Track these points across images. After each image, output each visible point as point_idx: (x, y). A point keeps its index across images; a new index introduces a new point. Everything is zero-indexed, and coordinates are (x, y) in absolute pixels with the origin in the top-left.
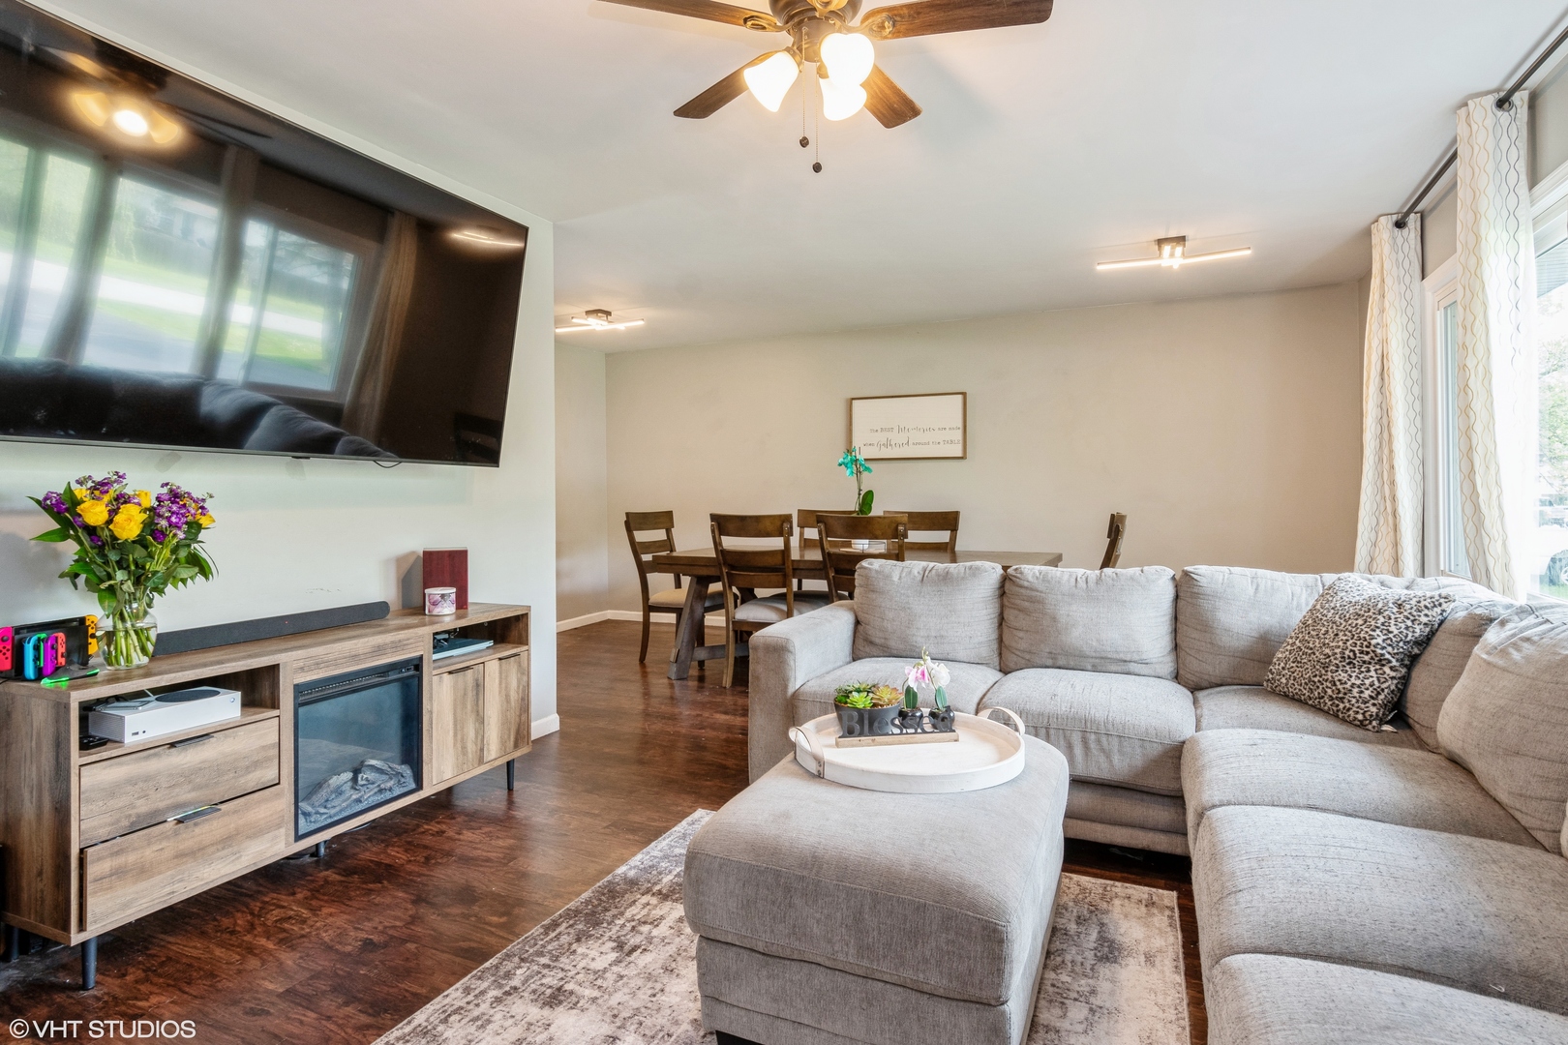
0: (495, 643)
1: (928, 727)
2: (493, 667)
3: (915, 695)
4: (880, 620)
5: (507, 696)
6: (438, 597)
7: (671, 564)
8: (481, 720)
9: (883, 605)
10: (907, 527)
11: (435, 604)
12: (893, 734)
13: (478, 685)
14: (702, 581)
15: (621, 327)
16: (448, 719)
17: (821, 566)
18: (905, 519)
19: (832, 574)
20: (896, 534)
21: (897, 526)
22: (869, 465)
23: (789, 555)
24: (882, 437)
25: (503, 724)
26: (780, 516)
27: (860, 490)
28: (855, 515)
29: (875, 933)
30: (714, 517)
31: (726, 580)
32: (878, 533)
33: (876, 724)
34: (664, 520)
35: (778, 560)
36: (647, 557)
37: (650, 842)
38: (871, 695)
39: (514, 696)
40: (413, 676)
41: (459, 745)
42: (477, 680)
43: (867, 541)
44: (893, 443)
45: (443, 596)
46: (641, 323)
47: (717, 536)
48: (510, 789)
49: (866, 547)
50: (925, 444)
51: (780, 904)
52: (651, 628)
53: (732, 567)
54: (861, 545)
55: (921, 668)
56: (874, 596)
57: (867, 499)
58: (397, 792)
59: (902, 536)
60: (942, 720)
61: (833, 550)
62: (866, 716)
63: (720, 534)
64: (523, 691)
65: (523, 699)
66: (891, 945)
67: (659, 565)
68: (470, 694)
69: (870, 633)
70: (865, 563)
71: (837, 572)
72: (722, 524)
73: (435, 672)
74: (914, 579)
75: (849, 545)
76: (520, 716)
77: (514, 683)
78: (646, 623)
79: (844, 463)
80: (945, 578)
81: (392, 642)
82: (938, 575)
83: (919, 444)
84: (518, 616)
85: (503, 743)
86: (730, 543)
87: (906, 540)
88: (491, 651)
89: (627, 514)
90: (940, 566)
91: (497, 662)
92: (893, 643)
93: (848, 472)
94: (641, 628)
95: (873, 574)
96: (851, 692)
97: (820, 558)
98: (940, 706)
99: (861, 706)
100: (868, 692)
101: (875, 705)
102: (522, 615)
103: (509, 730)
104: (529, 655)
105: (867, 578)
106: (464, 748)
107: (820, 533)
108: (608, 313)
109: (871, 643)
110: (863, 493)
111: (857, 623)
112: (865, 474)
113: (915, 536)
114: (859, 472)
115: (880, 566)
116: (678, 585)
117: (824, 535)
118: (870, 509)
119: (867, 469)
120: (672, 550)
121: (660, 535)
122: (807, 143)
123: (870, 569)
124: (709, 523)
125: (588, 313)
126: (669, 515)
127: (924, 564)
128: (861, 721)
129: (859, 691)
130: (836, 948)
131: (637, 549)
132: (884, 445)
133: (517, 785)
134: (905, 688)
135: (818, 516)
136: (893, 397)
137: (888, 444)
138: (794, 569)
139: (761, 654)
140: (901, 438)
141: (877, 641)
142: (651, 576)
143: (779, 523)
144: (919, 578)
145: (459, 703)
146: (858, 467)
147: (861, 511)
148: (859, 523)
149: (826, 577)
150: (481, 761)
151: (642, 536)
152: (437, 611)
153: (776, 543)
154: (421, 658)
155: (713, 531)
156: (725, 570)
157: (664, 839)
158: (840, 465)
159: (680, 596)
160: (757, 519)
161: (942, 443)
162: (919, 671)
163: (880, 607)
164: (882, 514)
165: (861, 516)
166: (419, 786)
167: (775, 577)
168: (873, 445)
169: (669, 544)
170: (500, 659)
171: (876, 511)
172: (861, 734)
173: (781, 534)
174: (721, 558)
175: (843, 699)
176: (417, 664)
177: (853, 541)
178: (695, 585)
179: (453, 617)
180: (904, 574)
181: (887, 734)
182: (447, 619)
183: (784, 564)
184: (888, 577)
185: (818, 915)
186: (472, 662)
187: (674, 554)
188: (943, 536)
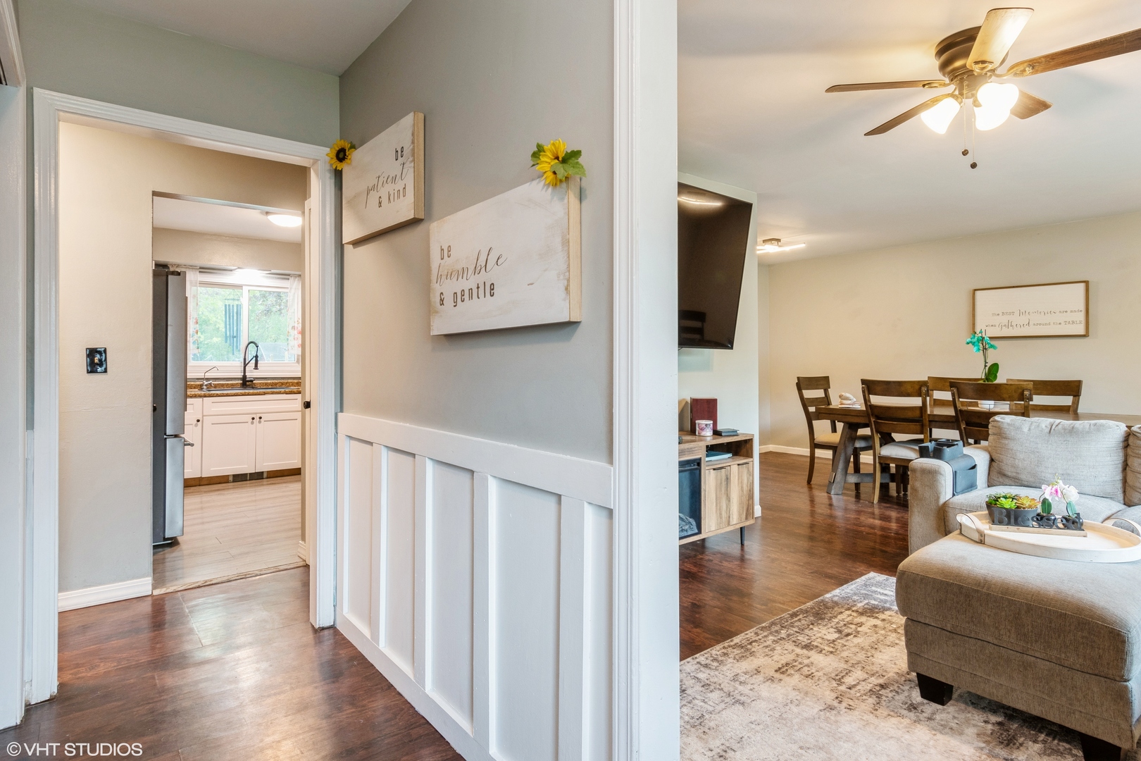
0: (733, 455)
1: (1060, 525)
2: (735, 468)
3: (1050, 505)
4: (1012, 459)
5: (742, 487)
6: (704, 426)
7: (830, 414)
8: (728, 499)
9: (1015, 448)
10: (1032, 392)
11: (702, 429)
12: (1033, 527)
13: (727, 479)
14: (852, 427)
15: (787, 249)
16: (713, 496)
17: (954, 420)
18: (1031, 386)
19: (963, 426)
20: (1021, 397)
21: (1023, 391)
22: (993, 343)
23: (926, 411)
24: (1004, 320)
25: (740, 504)
26: (919, 382)
27: (986, 363)
28: (981, 382)
29: (1030, 627)
30: (863, 382)
31: (873, 427)
32: (1005, 396)
33: (1020, 519)
34: (823, 382)
35: (917, 413)
36: (812, 409)
37: (842, 585)
38: (1015, 501)
39: (745, 488)
40: (696, 469)
41: (718, 512)
42: (727, 476)
43: (992, 402)
44: (1014, 324)
45: (706, 425)
46: (803, 246)
47: (867, 395)
48: (742, 544)
49: (992, 406)
50: (1046, 324)
51: (962, 604)
52: (816, 461)
53: (878, 417)
54: (986, 405)
55: (1055, 487)
56: (1007, 442)
57: (993, 370)
58: (690, 533)
59: (1028, 399)
60: (1072, 523)
61: (964, 408)
62: (1012, 513)
63: (869, 394)
64: (750, 486)
65: (750, 491)
66: (1041, 635)
67: (820, 415)
68: (724, 483)
69: (1003, 468)
70: (997, 418)
71: (967, 424)
72: (870, 387)
73: (707, 468)
74: (1041, 431)
75: (976, 405)
76: (749, 500)
77: (745, 481)
78: (812, 457)
79: (971, 342)
80: (1072, 431)
81: (688, 449)
82: (1065, 429)
83: (1040, 324)
84: (746, 440)
85: (740, 515)
86: (876, 400)
87: (1031, 403)
88: (731, 460)
89: (798, 378)
90: (1066, 423)
91: (736, 466)
92: (1023, 477)
93: (975, 348)
94: (809, 460)
95: (1005, 426)
96: (999, 498)
97: (953, 414)
98: (1071, 514)
99: (1008, 507)
100: (1013, 499)
101: (1018, 507)
102: (749, 440)
103: (743, 508)
104: (753, 464)
105: (1000, 428)
106: (721, 514)
107: (953, 395)
108: (778, 240)
109: (1005, 475)
110: (989, 365)
111: (992, 460)
112: (990, 351)
113: (1038, 400)
114: (985, 349)
115: (1011, 420)
116: (834, 430)
117: (956, 397)
118: (995, 377)
119: (992, 346)
120: (829, 403)
121: (819, 393)
122: (967, 154)
123: (1002, 422)
124: (860, 386)
125: (764, 241)
126: (826, 379)
127: (1051, 420)
128: (1008, 515)
129: (1005, 497)
130: (1001, 633)
131: (805, 403)
132: (1005, 326)
133: (746, 543)
134: (1041, 499)
135: (951, 382)
136: (1014, 287)
137: (1009, 325)
138: (930, 421)
139: (918, 474)
140: (1024, 320)
141: (1009, 474)
142: (815, 423)
143: (917, 387)
144: (1048, 430)
145: (718, 487)
146: (984, 344)
147: (987, 379)
148: (987, 388)
149: (959, 428)
150: (729, 524)
151: (808, 394)
152: (703, 433)
153: (916, 402)
154: (700, 459)
155: (863, 392)
156: (873, 420)
157: (852, 584)
158: (968, 343)
159: (835, 438)
160: (900, 383)
161: (1063, 323)
162: (1054, 489)
163: (1012, 450)
164: (1005, 382)
165: (987, 383)
166: (700, 532)
167: (912, 426)
168: (995, 326)
169: (827, 400)
170: (738, 465)
171: (1001, 379)
172: (1009, 524)
173: (919, 395)
174: (870, 411)
175: (994, 502)
176: (698, 462)
177: (979, 402)
178: (847, 430)
179: (712, 438)
180: (1033, 427)
181: (1028, 526)
182: (709, 439)
183: (922, 417)
184: (1019, 428)
185: (989, 613)
186: (724, 465)
187: (831, 407)
188: (1067, 400)
